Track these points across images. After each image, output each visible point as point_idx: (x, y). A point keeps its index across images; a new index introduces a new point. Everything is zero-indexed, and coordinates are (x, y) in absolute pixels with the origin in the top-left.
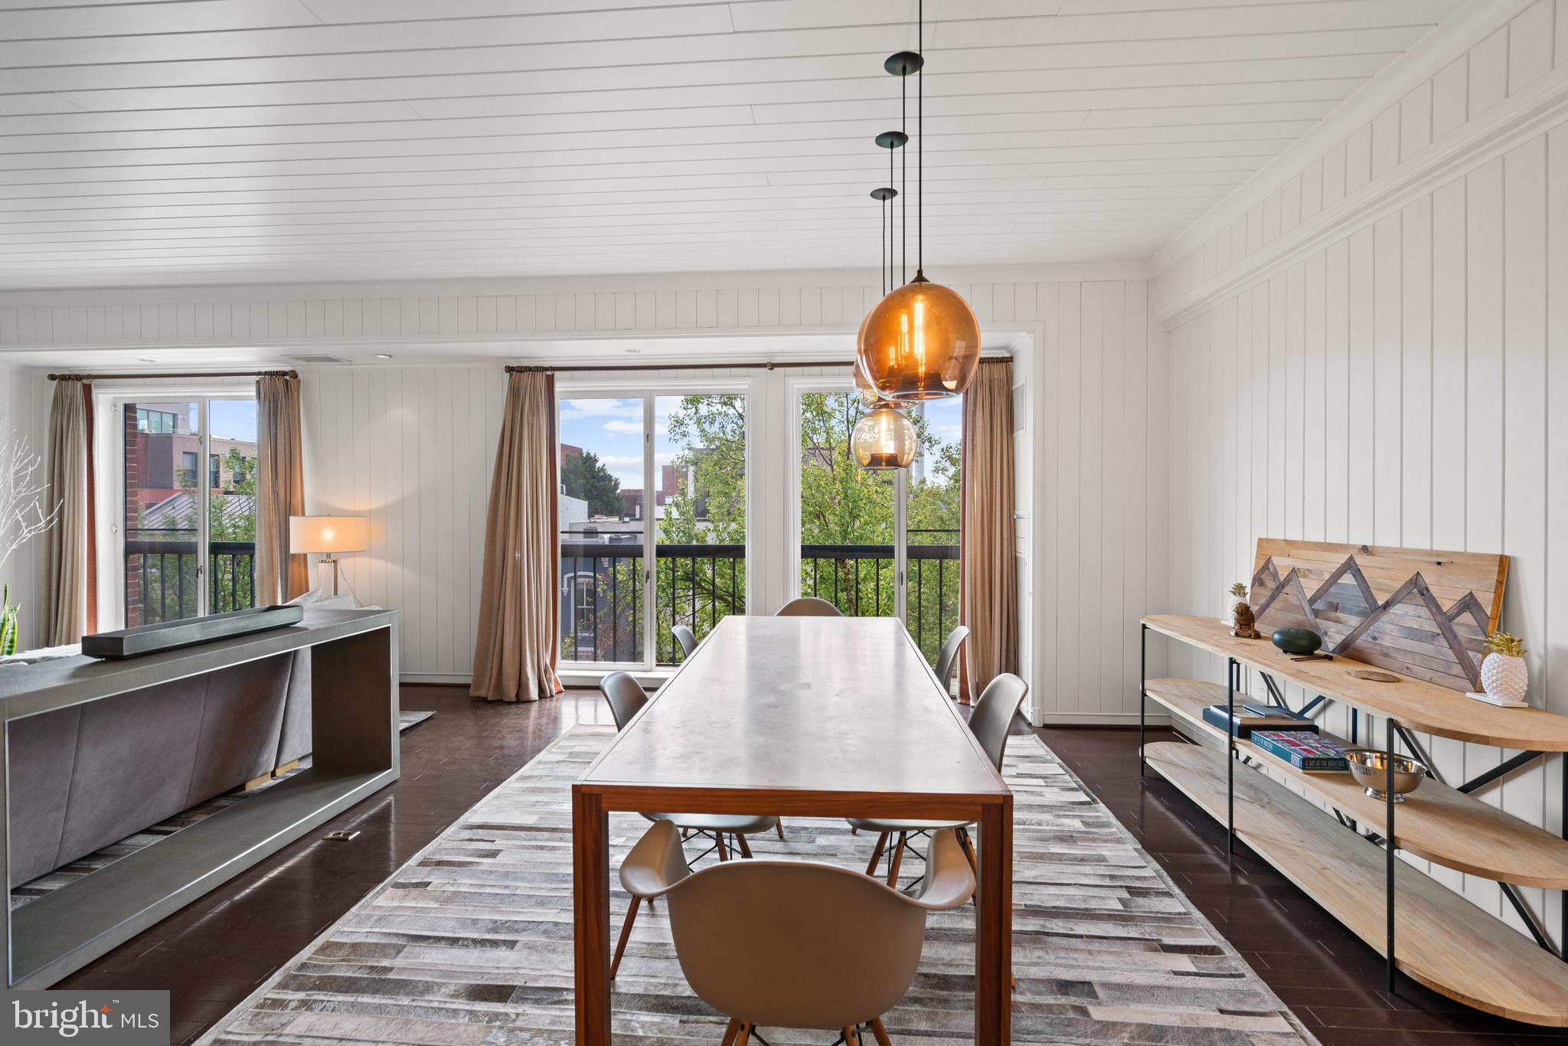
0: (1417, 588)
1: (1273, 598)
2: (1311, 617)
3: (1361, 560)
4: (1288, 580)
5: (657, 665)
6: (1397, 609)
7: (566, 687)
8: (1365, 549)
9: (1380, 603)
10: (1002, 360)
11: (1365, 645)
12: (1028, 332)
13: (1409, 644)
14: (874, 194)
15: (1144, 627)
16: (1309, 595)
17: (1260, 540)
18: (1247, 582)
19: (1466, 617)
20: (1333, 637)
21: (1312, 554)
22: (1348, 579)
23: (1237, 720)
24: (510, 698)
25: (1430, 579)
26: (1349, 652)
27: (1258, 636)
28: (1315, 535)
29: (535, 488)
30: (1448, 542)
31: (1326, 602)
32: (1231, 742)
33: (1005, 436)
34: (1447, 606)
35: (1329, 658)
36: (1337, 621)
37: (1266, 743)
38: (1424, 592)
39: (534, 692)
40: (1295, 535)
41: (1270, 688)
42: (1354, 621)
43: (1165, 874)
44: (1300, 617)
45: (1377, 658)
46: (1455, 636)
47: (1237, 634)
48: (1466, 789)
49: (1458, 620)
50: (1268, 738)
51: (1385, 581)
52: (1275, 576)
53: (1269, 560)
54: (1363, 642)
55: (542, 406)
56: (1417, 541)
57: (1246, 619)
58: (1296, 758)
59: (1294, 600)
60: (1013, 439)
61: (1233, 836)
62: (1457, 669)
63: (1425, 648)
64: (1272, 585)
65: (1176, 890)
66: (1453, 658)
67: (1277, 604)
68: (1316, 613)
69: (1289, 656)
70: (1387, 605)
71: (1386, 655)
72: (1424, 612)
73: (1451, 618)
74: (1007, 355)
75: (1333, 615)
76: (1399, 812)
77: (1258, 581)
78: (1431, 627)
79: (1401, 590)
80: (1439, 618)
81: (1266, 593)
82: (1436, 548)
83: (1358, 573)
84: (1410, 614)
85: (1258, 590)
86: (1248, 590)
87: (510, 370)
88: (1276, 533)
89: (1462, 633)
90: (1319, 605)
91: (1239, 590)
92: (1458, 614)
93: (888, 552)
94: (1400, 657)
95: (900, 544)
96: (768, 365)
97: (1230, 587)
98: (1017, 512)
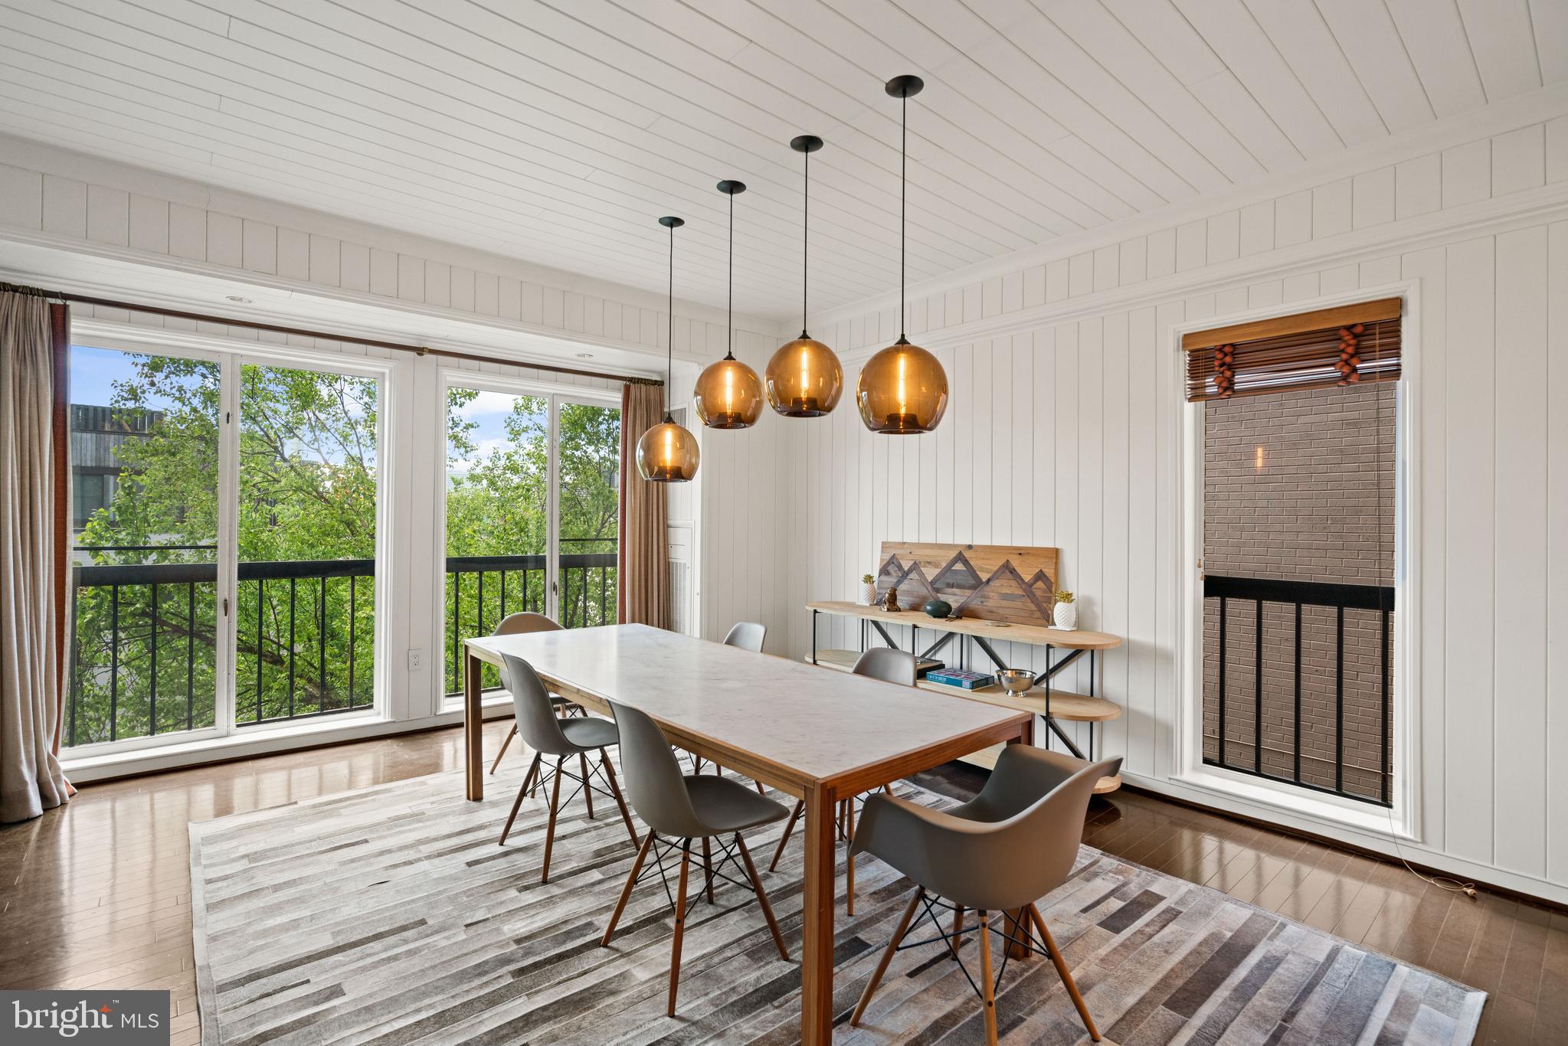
0: (1008, 569)
1: (901, 582)
2: (937, 593)
3: (967, 554)
4: (911, 569)
5: (238, 726)
6: (994, 583)
8: (970, 547)
9: (984, 580)
10: (655, 383)
11: (977, 607)
12: (699, 364)
13: (1005, 603)
14: (661, 221)
15: (815, 612)
16: (931, 579)
17: (886, 543)
18: (876, 574)
19: (1040, 584)
20: (956, 604)
21: (927, 552)
22: (959, 566)
25: (1015, 563)
27: (899, 610)
28: (928, 540)
30: (1021, 542)
31: (946, 579)
34: (1027, 578)
35: (957, 616)
36: (958, 594)
37: (940, 679)
38: (1013, 571)
39: (35, 806)
40: (914, 540)
42: (968, 592)
43: (907, 782)
46: (1034, 595)
49: (1034, 586)
51: (986, 566)
52: (900, 567)
53: (895, 557)
54: (974, 605)
56: (1003, 541)
58: (967, 683)
59: (916, 582)
62: (1037, 614)
63: (1018, 604)
64: (898, 574)
65: (922, 789)
66: (1034, 608)
67: (906, 586)
68: (941, 589)
69: (936, 620)
70: (989, 580)
71: (991, 612)
72: (1013, 583)
73: (1031, 586)
74: (658, 379)
75: (952, 589)
77: (884, 571)
78: (1019, 592)
79: (997, 571)
80: (1024, 586)
81: (894, 579)
82: (1017, 544)
83: (966, 562)
84: (1007, 586)
85: (884, 578)
86: (877, 579)
88: (898, 539)
89: (1038, 593)
90: (937, 585)
91: (869, 579)
92: (1035, 583)
94: (999, 611)
95: (553, 556)
96: (420, 351)
97: (862, 577)
98: (670, 522)
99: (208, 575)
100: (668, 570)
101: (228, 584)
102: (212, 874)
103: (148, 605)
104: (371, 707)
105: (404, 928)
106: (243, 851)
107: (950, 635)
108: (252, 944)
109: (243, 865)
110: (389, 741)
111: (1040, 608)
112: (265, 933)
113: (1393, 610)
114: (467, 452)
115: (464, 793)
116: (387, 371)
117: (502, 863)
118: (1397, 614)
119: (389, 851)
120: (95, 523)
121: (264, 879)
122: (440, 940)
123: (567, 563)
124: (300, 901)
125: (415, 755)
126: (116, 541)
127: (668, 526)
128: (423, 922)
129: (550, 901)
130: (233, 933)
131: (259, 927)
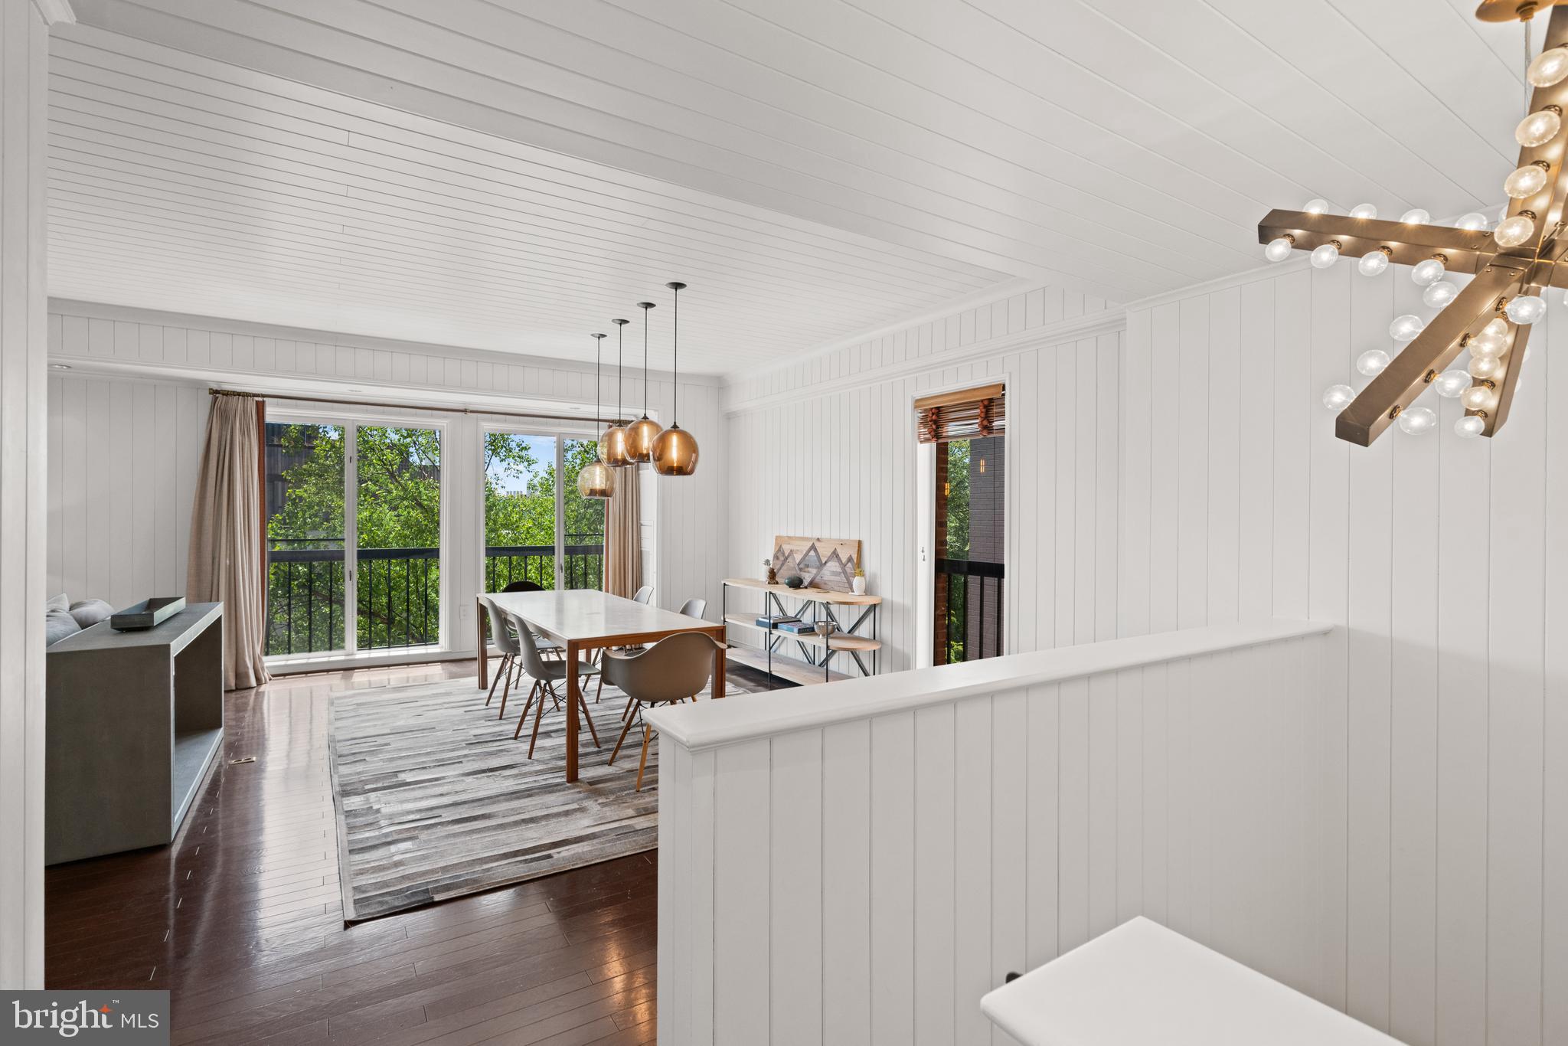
0: (835, 555)
1: (783, 565)
2: (799, 572)
3: (817, 545)
4: (789, 556)
5: (357, 651)
6: (829, 564)
7: (274, 676)
8: (818, 539)
9: (823, 562)
11: (819, 580)
13: (833, 578)
15: (725, 584)
16: (797, 562)
17: (777, 537)
18: (771, 559)
19: (849, 564)
20: (807, 579)
21: (798, 543)
22: (812, 553)
23: (772, 622)
24: (231, 686)
25: (839, 551)
26: (813, 585)
27: (777, 583)
28: (799, 534)
29: (246, 501)
30: (844, 536)
31: (804, 565)
32: (770, 631)
33: (634, 473)
34: (844, 560)
35: (806, 588)
36: (808, 572)
38: (837, 556)
39: (253, 682)
40: (791, 534)
41: (780, 609)
42: (814, 571)
44: (795, 572)
45: (822, 586)
46: (846, 572)
47: (769, 583)
48: (849, 632)
49: (847, 566)
50: (784, 626)
51: (825, 552)
52: (783, 554)
53: (781, 546)
54: (817, 579)
55: (253, 428)
56: (835, 535)
57: (773, 576)
58: (796, 630)
59: (791, 565)
60: (639, 475)
61: (771, 674)
62: (846, 584)
63: (837, 578)
64: (782, 558)
66: (845, 580)
67: (784, 568)
68: (801, 569)
69: (791, 589)
70: (825, 563)
71: (825, 583)
72: (837, 564)
73: (845, 565)
75: (806, 569)
76: (829, 640)
77: (776, 557)
78: (839, 570)
79: (830, 556)
80: (841, 566)
81: (780, 563)
82: (841, 538)
83: (816, 550)
84: (833, 566)
85: (777, 561)
86: (771, 562)
87: (214, 392)
88: (784, 533)
89: (848, 571)
90: (801, 566)
91: (767, 562)
92: (847, 564)
93: (550, 550)
94: (830, 584)
95: (559, 544)
96: (465, 411)
97: (763, 561)
98: (642, 522)
99: (340, 556)
100: (640, 556)
101: (351, 563)
102: (338, 709)
103: (307, 581)
104: (437, 643)
105: (423, 730)
106: (355, 702)
107: (809, 602)
108: (354, 730)
109: (355, 706)
110: (447, 664)
111: (848, 579)
112: (359, 728)
113: (1003, 577)
114: (529, 465)
115: (478, 686)
116: (445, 425)
117: (484, 712)
118: (1006, 580)
119: (428, 705)
120: (274, 525)
121: (362, 711)
122: (439, 733)
123: (569, 551)
124: (380, 719)
125: (459, 670)
126: (287, 536)
127: (642, 525)
128: (434, 728)
129: (500, 725)
130: (347, 727)
131: (357, 726)
